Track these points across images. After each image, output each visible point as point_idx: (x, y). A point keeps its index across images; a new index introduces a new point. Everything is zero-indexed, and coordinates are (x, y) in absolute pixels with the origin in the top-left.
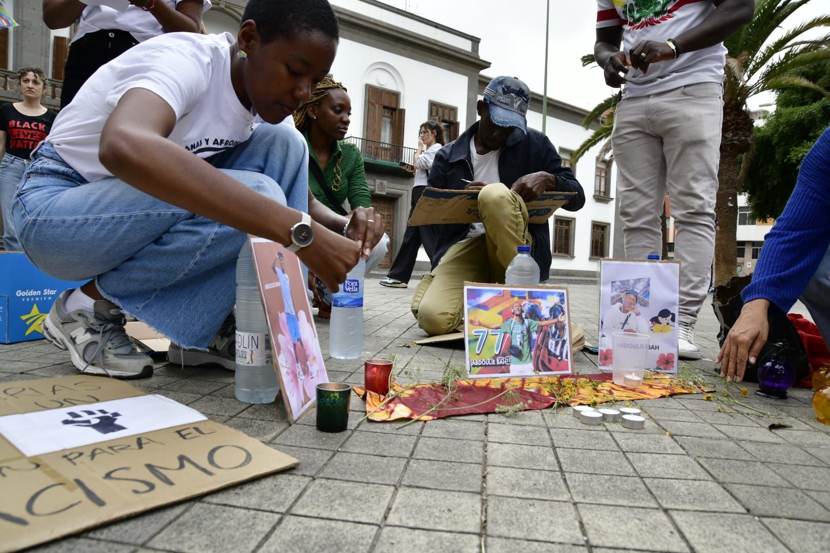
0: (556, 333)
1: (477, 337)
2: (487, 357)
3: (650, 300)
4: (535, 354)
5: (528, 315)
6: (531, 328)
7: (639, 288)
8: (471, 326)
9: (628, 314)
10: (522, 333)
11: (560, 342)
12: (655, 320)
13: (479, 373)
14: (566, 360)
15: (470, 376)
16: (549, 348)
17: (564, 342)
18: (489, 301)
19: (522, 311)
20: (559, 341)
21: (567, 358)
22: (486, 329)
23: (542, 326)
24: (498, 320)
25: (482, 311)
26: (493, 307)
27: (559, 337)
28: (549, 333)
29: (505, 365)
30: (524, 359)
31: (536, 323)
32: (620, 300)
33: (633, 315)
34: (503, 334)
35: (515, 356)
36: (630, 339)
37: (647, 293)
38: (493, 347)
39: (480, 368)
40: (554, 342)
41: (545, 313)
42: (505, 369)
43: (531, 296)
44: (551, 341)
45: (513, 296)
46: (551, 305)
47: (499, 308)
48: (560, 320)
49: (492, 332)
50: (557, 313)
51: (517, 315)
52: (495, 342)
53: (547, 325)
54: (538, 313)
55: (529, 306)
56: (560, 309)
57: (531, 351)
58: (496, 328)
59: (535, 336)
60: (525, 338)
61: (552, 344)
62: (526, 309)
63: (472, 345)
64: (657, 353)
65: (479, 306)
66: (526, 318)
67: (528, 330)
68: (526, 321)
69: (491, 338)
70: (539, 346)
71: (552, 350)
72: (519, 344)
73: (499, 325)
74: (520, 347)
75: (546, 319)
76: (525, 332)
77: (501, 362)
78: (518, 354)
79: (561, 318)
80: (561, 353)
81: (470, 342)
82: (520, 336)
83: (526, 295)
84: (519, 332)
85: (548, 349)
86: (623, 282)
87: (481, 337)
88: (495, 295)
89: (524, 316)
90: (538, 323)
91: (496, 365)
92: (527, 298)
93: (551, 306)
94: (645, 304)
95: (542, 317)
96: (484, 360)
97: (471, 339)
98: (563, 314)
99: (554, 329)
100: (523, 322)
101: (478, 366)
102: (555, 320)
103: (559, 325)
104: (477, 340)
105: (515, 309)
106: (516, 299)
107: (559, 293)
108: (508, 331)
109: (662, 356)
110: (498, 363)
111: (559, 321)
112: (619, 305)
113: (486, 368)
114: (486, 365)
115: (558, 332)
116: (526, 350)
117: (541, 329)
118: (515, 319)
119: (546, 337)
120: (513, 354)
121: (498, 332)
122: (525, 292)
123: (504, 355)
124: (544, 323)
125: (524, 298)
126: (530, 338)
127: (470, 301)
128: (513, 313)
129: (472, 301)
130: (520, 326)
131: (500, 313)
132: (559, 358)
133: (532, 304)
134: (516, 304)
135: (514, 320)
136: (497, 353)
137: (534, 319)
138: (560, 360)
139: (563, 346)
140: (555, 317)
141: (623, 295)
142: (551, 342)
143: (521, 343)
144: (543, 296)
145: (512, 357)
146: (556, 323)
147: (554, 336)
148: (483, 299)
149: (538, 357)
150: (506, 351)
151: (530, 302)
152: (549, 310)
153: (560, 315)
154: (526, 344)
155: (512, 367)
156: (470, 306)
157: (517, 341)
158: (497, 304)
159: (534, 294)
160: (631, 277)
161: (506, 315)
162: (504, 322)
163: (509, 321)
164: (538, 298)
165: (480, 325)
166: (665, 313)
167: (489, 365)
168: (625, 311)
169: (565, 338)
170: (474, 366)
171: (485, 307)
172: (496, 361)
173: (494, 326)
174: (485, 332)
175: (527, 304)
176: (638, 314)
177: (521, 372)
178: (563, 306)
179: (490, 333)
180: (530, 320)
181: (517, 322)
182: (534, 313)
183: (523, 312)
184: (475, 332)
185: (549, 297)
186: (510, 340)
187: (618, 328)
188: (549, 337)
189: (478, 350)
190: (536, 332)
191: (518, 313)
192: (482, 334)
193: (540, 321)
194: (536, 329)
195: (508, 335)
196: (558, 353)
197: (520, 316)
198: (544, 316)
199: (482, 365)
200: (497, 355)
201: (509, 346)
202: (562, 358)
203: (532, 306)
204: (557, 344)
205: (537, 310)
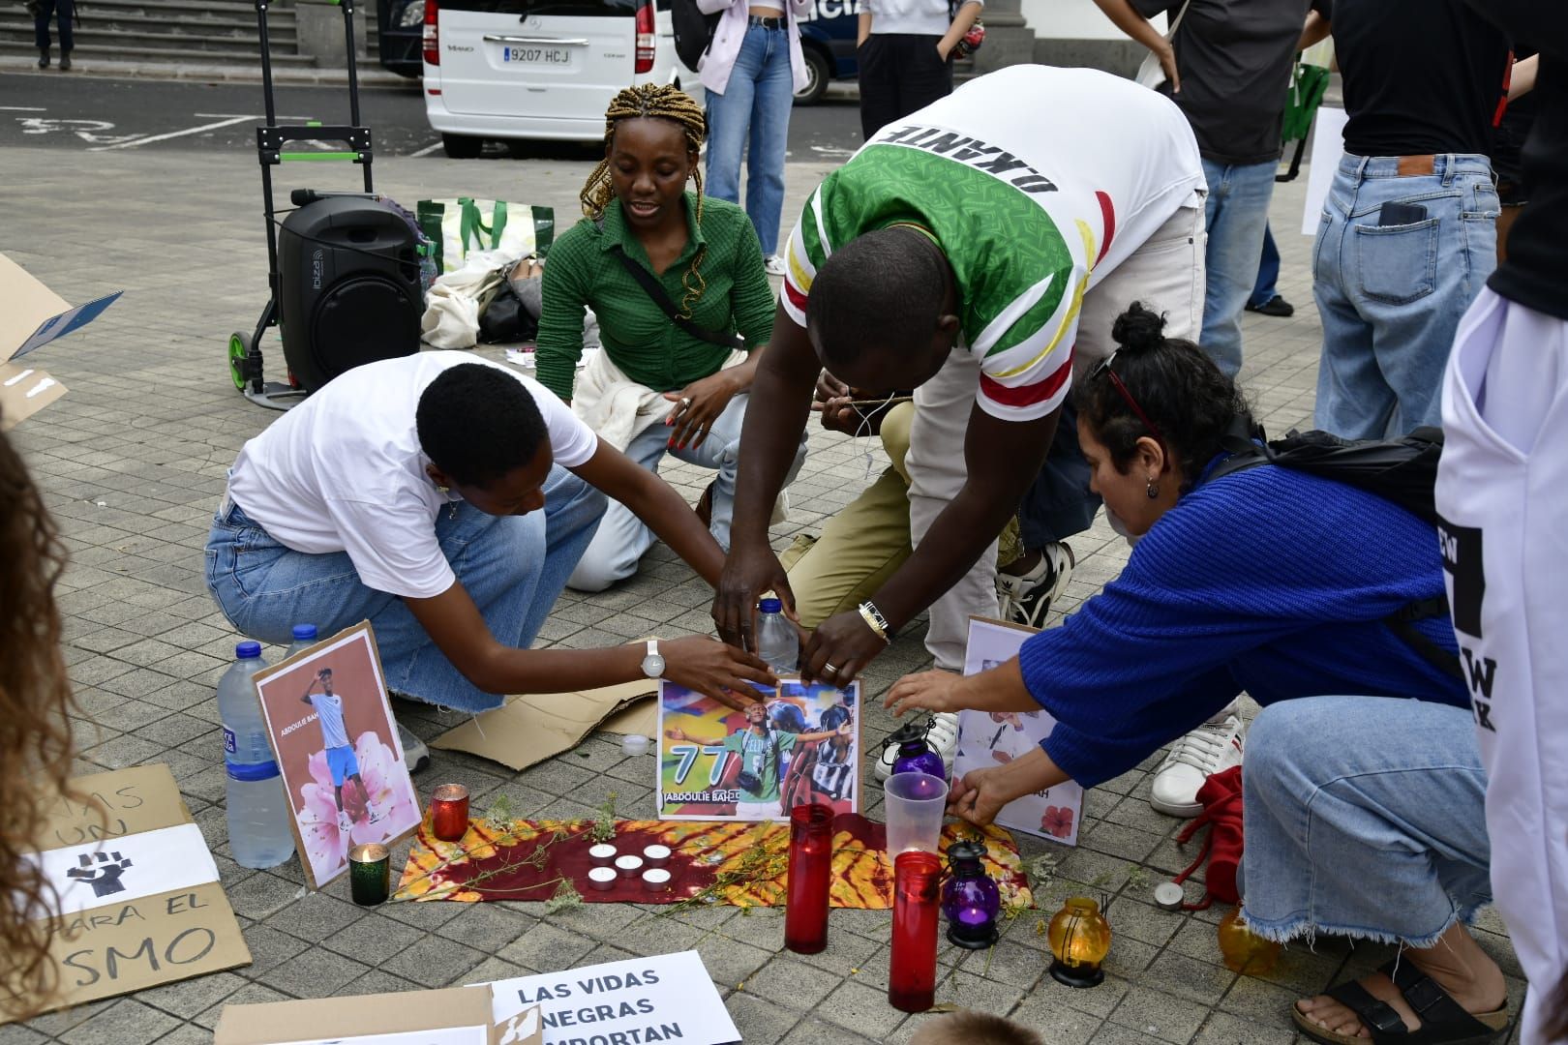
0: (830, 754)
1: (678, 758)
2: (695, 789)
4: (787, 787)
5: (776, 724)
6: (781, 744)
8: (667, 739)
10: (764, 752)
11: (838, 770)
13: (679, 813)
14: (848, 799)
15: (662, 817)
16: (815, 777)
17: (845, 770)
19: (766, 717)
20: (835, 768)
22: (695, 746)
23: (804, 743)
25: (689, 718)
26: (710, 711)
27: (836, 761)
28: (817, 754)
29: (727, 802)
30: (764, 794)
31: (791, 738)
34: (727, 754)
35: (747, 789)
38: (707, 774)
39: (681, 805)
40: (825, 769)
42: (729, 808)
44: (818, 767)
47: (722, 713)
48: (841, 732)
50: (837, 721)
51: (756, 724)
52: (712, 768)
53: (814, 741)
54: (799, 720)
55: (782, 709)
56: (842, 714)
57: (778, 781)
58: (715, 745)
59: (787, 758)
60: (769, 761)
61: (821, 772)
62: (773, 713)
63: (669, 770)
64: (1043, 804)
65: (685, 710)
66: (773, 728)
67: (776, 748)
68: (773, 734)
69: (702, 759)
70: (794, 774)
71: (821, 782)
72: (756, 770)
73: (720, 739)
74: (758, 776)
75: (813, 731)
76: (769, 751)
77: (721, 798)
78: (754, 786)
79: (842, 729)
80: (839, 788)
81: (664, 765)
82: (758, 757)
83: (778, 690)
84: (759, 751)
85: (812, 780)
87: (684, 758)
89: (768, 725)
90: (797, 736)
91: (711, 801)
92: (778, 695)
93: (825, 709)
95: (805, 726)
96: (688, 793)
97: (667, 760)
98: (849, 723)
99: (827, 747)
100: (767, 735)
101: (677, 802)
102: (832, 733)
103: (838, 741)
104: (677, 762)
105: (753, 713)
108: (738, 748)
109: (1049, 811)
110: (715, 798)
111: (838, 734)
113: (690, 805)
114: (691, 802)
115: (835, 753)
116: (769, 779)
117: (800, 746)
118: (750, 730)
119: (810, 757)
120: (743, 787)
121: (718, 750)
123: (727, 787)
124: (808, 736)
125: (773, 696)
126: (778, 762)
127: (668, 702)
128: (749, 721)
129: (673, 701)
130: (761, 742)
131: (723, 720)
132: (834, 796)
133: (787, 705)
134: (756, 707)
135: (749, 732)
136: (714, 783)
137: (789, 730)
138: (834, 799)
140: (832, 727)
142: (820, 771)
143: (760, 770)
144: (811, 692)
145: (741, 791)
146: (832, 738)
147: (826, 758)
148: (692, 698)
149: (792, 793)
150: (732, 781)
151: (783, 701)
152: (819, 715)
153: (842, 725)
154: (769, 771)
155: (740, 807)
156: (667, 710)
157: (753, 765)
159: (792, 689)
162: (729, 734)
163: (740, 733)
164: (801, 695)
165: (685, 738)
167: (697, 802)
168: (997, 719)
169: (848, 764)
170: (669, 802)
171: (695, 711)
172: (711, 796)
173: (711, 741)
174: (693, 749)
176: (1018, 728)
177: (759, 814)
178: (850, 709)
179: (703, 751)
180: (780, 732)
181: (755, 735)
183: (768, 718)
184: (676, 750)
185: (822, 694)
186: (740, 764)
187: (986, 746)
188: (816, 759)
189: (679, 777)
190: (791, 751)
191: (758, 719)
192: (687, 753)
193: (801, 732)
194: (790, 746)
195: (736, 756)
196: (831, 787)
197: (762, 725)
198: (808, 725)
199: (684, 801)
200: (713, 787)
201: (737, 773)
202: (839, 795)
203: (786, 708)
204: (831, 772)
205: (797, 715)
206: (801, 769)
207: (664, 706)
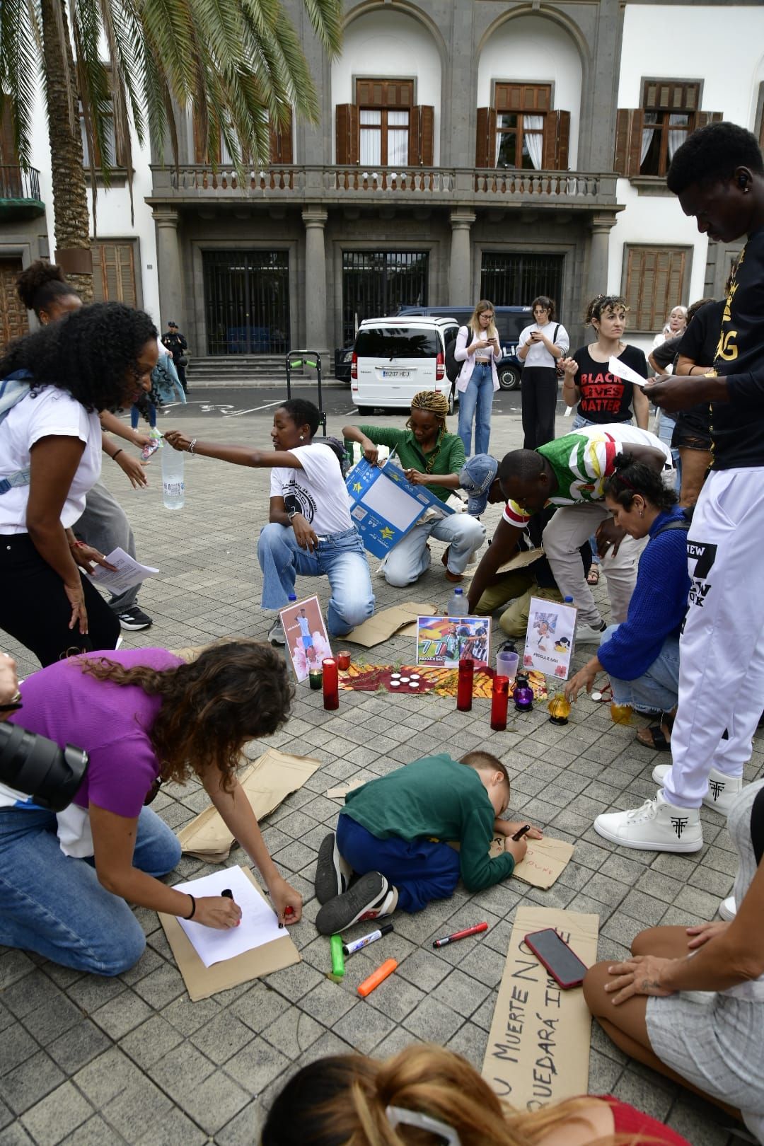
0: (479, 644)
1: (424, 645)
2: (430, 656)
3: (557, 629)
4: (463, 656)
5: (460, 633)
6: (462, 641)
7: (550, 620)
8: (420, 638)
9: (542, 636)
10: (455, 643)
11: (482, 650)
12: (558, 643)
13: (423, 664)
14: (485, 661)
15: (417, 665)
16: (473, 653)
17: (484, 651)
18: (433, 625)
19: (456, 631)
23: (469, 640)
24: (439, 636)
25: (428, 630)
27: (481, 647)
28: (474, 645)
29: (441, 661)
30: (454, 658)
31: (465, 639)
32: (539, 626)
33: (545, 637)
34: (442, 644)
35: (449, 656)
36: (540, 652)
37: (554, 625)
38: (434, 651)
39: (425, 662)
40: (477, 650)
41: (473, 632)
42: (442, 663)
43: (463, 622)
44: (474, 649)
45: (450, 622)
46: (478, 628)
47: (440, 629)
49: (435, 642)
50: (481, 633)
52: (436, 648)
53: (473, 640)
54: (467, 632)
56: (484, 631)
57: (460, 654)
58: (438, 640)
59: (463, 646)
60: (456, 647)
62: (459, 630)
63: (421, 649)
64: (556, 665)
65: (427, 628)
66: (459, 635)
67: (459, 642)
68: (458, 637)
69: (433, 645)
70: (466, 652)
71: (475, 654)
72: (452, 650)
73: (439, 638)
74: (453, 652)
75: (473, 636)
76: (457, 643)
77: (439, 659)
78: (451, 656)
79: (483, 636)
80: (482, 657)
81: (419, 647)
82: (453, 645)
84: (453, 643)
86: (542, 614)
87: (426, 645)
88: (438, 621)
89: (457, 634)
90: (467, 638)
91: (435, 661)
92: (461, 623)
94: (553, 632)
96: (427, 657)
97: (420, 645)
98: (486, 634)
99: (478, 642)
100: (456, 638)
101: (424, 660)
102: (480, 637)
103: (482, 640)
105: (451, 629)
106: (452, 624)
107: (484, 621)
108: (446, 642)
109: (559, 667)
110: (437, 659)
111: (482, 638)
112: (537, 629)
113: (428, 662)
114: (429, 660)
116: (456, 653)
117: (468, 642)
118: (450, 635)
119: (472, 646)
120: (447, 655)
121: (439, 642)
122: (459, 620)
123: (442, 656)
124: (471, 638)
125: (458, 623)
126: (460, 647)
128: (450, 632)
129: (422, 624)
130: (454, 639)
131: (440, 632)
132: (480, 660)
134: (452, 627)
136: (437, 654)
137: (464, 636)
139: (483, 653)
140: (479, 635)
141: (541, 623)
142: (475, 651)
144: (472, 622)
145: (446, 657)
146: (480, 639)
147: (477, 646)
148: (429, 624)
149: (464, 658)
150: (443, 654)
151: (462, 626)
152: (475, 631)
153: (483, 634)
154: (457, 650)
155: (446, 663)
157: (451, 648)
158: (438, 627)
159: (465, 621)
160: (547, 612)
161: (444, 633)
162: (443, 636)
163: (446, 636)
165: (426, 638)
166: (564, 640)
167: (431, 660)
168: (541, 634)
169: (486, 648)
170: (420, 660)
171: (430, 628)
172: (435, 659)
174: (430, 641)
175: (459, 627)
176: (548, 637)
177: (452, 666)
178: (486, 629)
179: (433, 642)
180: (461, 636)
181: (452, 637)
182: (464, 632)
184: (423, 642)
185: (476, 623)
186: (446, 648)
187: (537, 644)
188: (474, 647)
189: (424, 652)
190: (465, 643)
191: (453, 632)
192: (427, 643)
193: (469, 637)
194: (465, 641)
195: (445, 644)
196: (479, 657)
197: (454, 634)
198: (471, 634)
199: (426, 660)
201: (445, 651)
202: (482, 660)
203: (463, 628)
204: (479, 651)
205: (467, 630)
206: (468, 650)
207: (419, 626)
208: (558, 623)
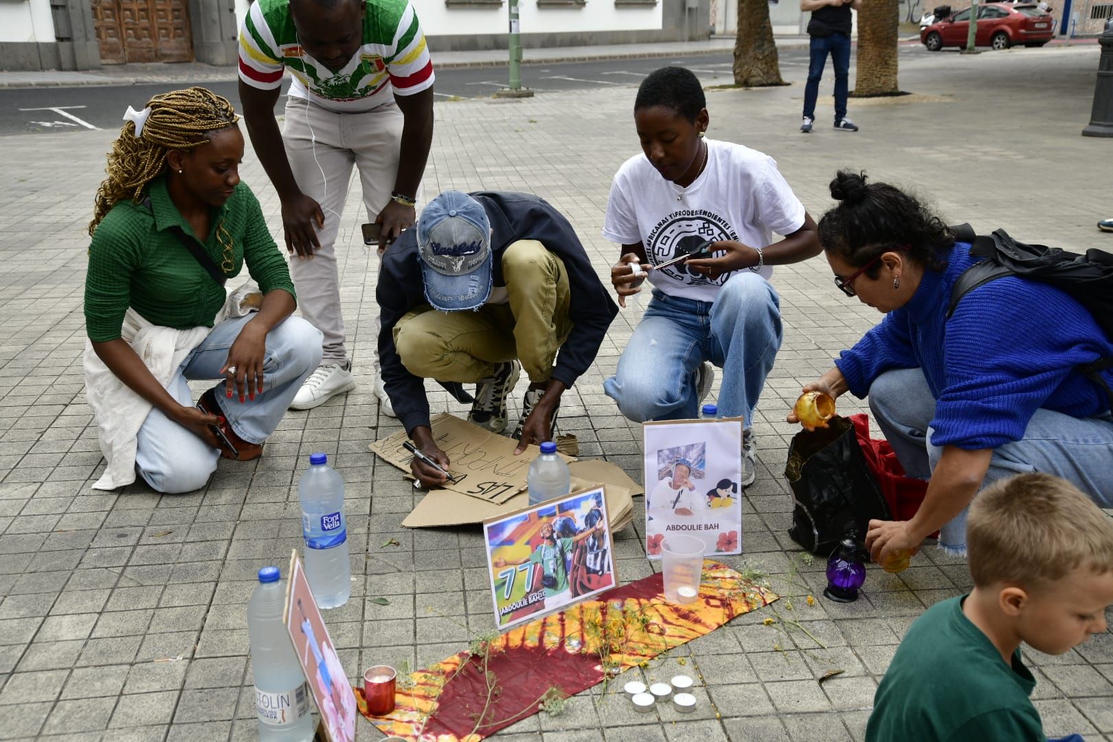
0: (594, 544)
1: (504, 580)
2: (518, 600)
3: (707, 470)
4: (572, 577)
5: (560, 534)
6: (565, 548)
7: (692, 456)
8: (496, 569)
9: (680, 490)
10: (555, 557)
11: (600, 554)
12: (713, 494)
13: (511, 620)
14: (608, 572)
15: (500, 627)
16: (588, 565)
17: (604, 552)
18: (514, 533)
19: (553, 532)
20: (598, 553)
21: (609, 569)
22: (513, 568)
23: (577, 542)
25: (507, 548)
26: (518, 538)
27: (598, 548)
28: (586, 547)
29: (538, 601)
30: (560, 586)
31: (570, 541)
32: (669, 474)
33: (686, 490)
34: (533, 566)
35: (549, 586)
37: (702, 462)
38: (523, 586)
39: (511, 614)
40: (593, 556)
41: (580, 524)
43: (562, 508)
44: (588, 556)
45: (541, 517)
46: (586, 512)
47: (526, 538)
48: (598, 527)
49: (520, 568)
50: (595, 520)
51: (547, 538)
52: (525, 578)
53: (583, 539)
54: (571, 527)
55: (561, 523)
56: (597, 514)
57: (566, 575)
58: (525, 562)
59: (570, 556)
60: (559, 563)
61: (590, 559)
62: (557, 527)
63: (500, 591)
64: (716, 534)
65: (503, 543)
66: (558, 538)
67: (562, 553)
68: (559, 542)
69: (519, 575)
70: (576, 566)
71: (592, 566)
72: (552, 571)
73: (527, 557)
74: (554, 575)
75: (582, 532)
76: (558, 555)
77: (534, 600)
78: (553, 584)
79: (599, 525)
80: (602, 566)
81: (497, 588)
83: (557, 510)
84: (552, 556)
85: (586, 567)
86: (672, 451)
87: (508, 578)
88: (520, 522)
89: (555, 536)
90: (573, 539)
91: (528, 604)
92: (558, 512)
93: (586, 514)
94: (700, 476)
95: (576, 530)
96: (514, 604)
97: (497, 584)
98: (601, 519)
99: (591, 540)
100: (555, 543)
101: (508, 613)
102: (593, 529)
103: (597, 534)
104: (504, 583)
105: (545, 531)
106: (545, 519)
107: (595, 494)
108: (539, 560)
109: (722, 536)
110: (530, 602)
111: (596, 530)
112: (668, 479)
113: (517, 612)
114: (517, 609)
115: (596, 543)
116: (560, 576)
117: (576, 545)
118: (546, 544)
120: (546, 586)
121: (528, 565)
122: (554, 507)
123: (536, 590)
124: (579, 537)
125: (554, 515)
126: (564, 561)
127: (492, 541)
128: (543, 538)
129: (495, 539)
130: (552, 550)
131: (528, 543)
132: (600, 573)
133: (564, 518)
134: (545, 526)
135: (544, 545)
136: (528, 590)
137: (568, 536)
138: (601, 575)
139: (603, 558)
140: (592, 525)
141: (672, 467)
142: (590, 557)
143: (554, 570)
144: (576, 504)
145: (546, 590)
146: (593, 533)
147: (592, 549)
148: (507, 533)
149: (576, 579)
150: (539, 585)
151: (561, 516)
152: (584, 518)
153: (598, 522)
154: (560, 569)
155: (547, 601)
156: (492, 547)
157: (549, 570)
158: (523, 533)
159: (565, 505)
160: (682, 443)
161: (534, 543)
162: (533, 551)
163: (539, 548)
164: (571, 508)
165: (506, 564)
166: (724, 484)
167: (521, 608)
168: (676, 487)
169: (605, 548)
170: (504, 614)
171: (510, 541)
172: (528, 600)
173: (522, 561)
175: (557, 521)
176: (691, 489)
177: (558, 603)
178: (600, 509)
179: (518, 570)
180: (563, 539)
181: (548, 546)
184: (502, 575)
185: (583, 504)
186: (542, 570)
187: (669, 507)
188: (586, 551)
189: (507, 594)
190: (571, 551)
191: (548, 535)
192: (509, 575)
193: (575, 535)
194: (570, 547)
195: (539, 565)
196: (598, 568)
197: (551, 538)
199: (513, 611)
200: (528, 593)
201: (541, 578)
202: (603, 572)
203: (564, 521)
204: (596, 557)
205: (571, 524)
206: (579, 561)
207: (491, 544)
208: (708, 456)
